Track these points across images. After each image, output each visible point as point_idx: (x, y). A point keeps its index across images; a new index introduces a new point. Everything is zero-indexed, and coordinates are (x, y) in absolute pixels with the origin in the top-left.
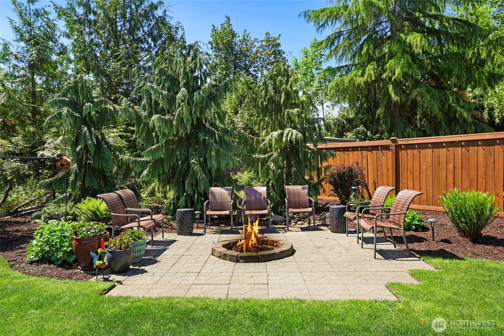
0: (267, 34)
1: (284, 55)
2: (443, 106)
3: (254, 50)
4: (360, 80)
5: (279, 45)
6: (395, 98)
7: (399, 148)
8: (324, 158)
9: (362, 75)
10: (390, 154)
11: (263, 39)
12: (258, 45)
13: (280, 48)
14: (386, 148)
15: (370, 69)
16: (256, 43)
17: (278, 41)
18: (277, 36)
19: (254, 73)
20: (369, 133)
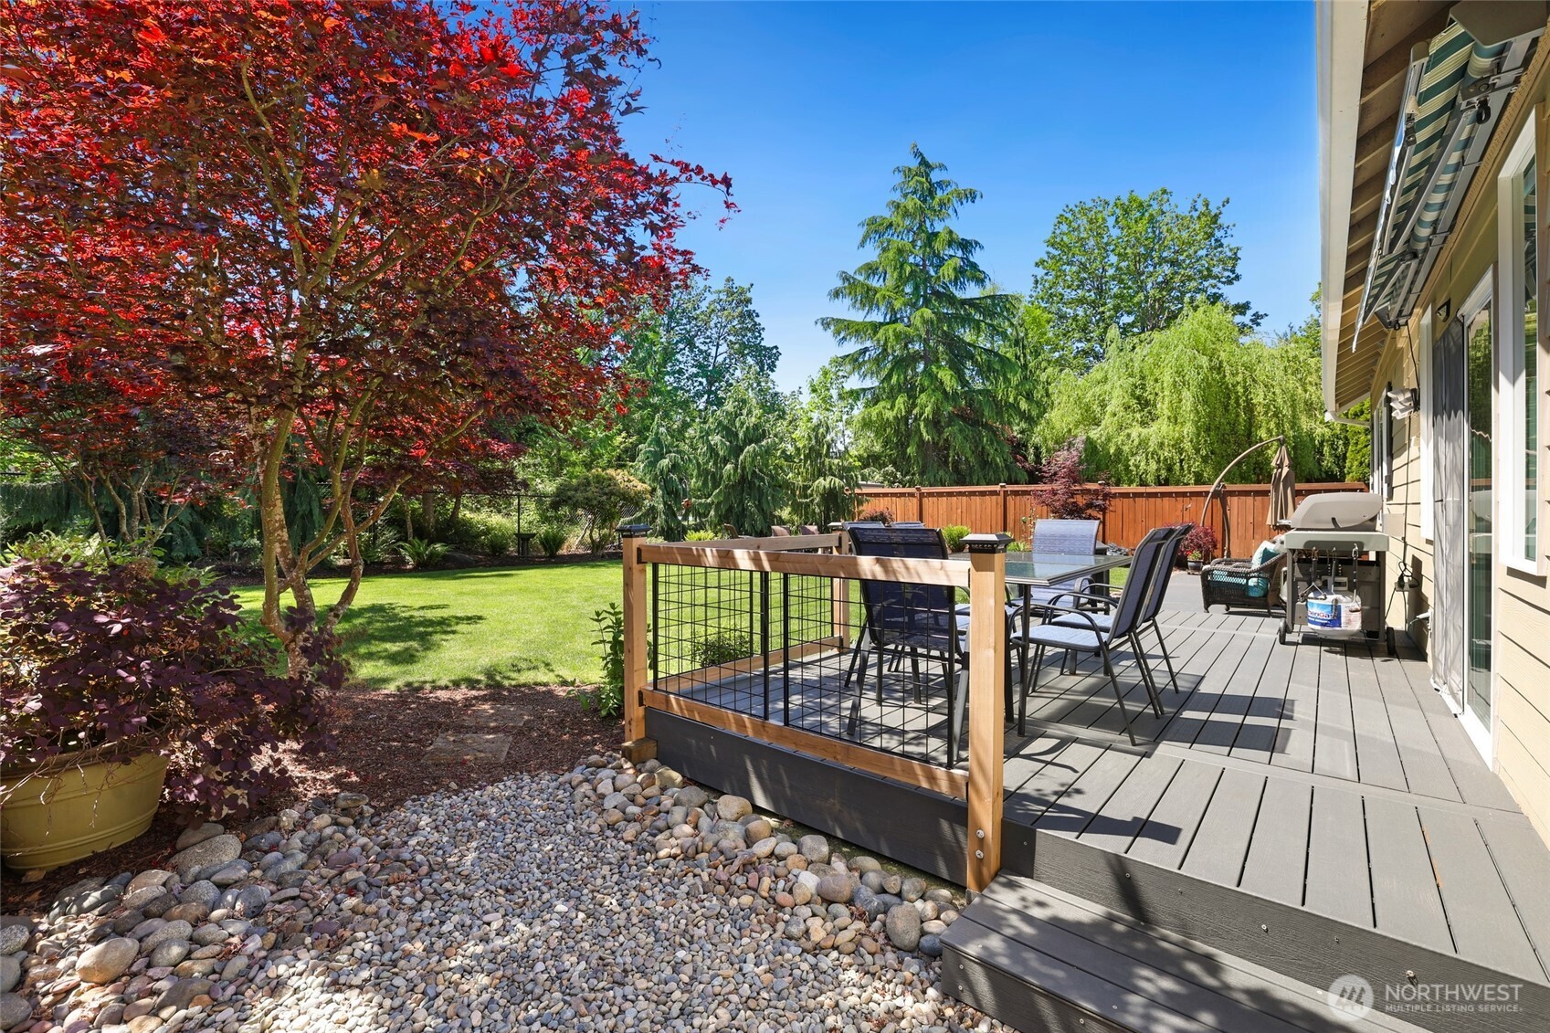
0: (729, 280)
1: (756, 319)
2: (977, 447)
3: (704, 305)
4: (890, 415)
5: (749, 301)
6: (926, 437)
7: (922, 495)
8: (860, 503)
9: (892, 408)
10: (915, 501)
11: (722, 288)
12: (710, 297)
13: (751, 307)
14: (912, 495)
15: (901, 401)
16: (707, 294)
17: (748, 295)
18: (746, 286)
19: (703, 348)
20: (899, 474)
